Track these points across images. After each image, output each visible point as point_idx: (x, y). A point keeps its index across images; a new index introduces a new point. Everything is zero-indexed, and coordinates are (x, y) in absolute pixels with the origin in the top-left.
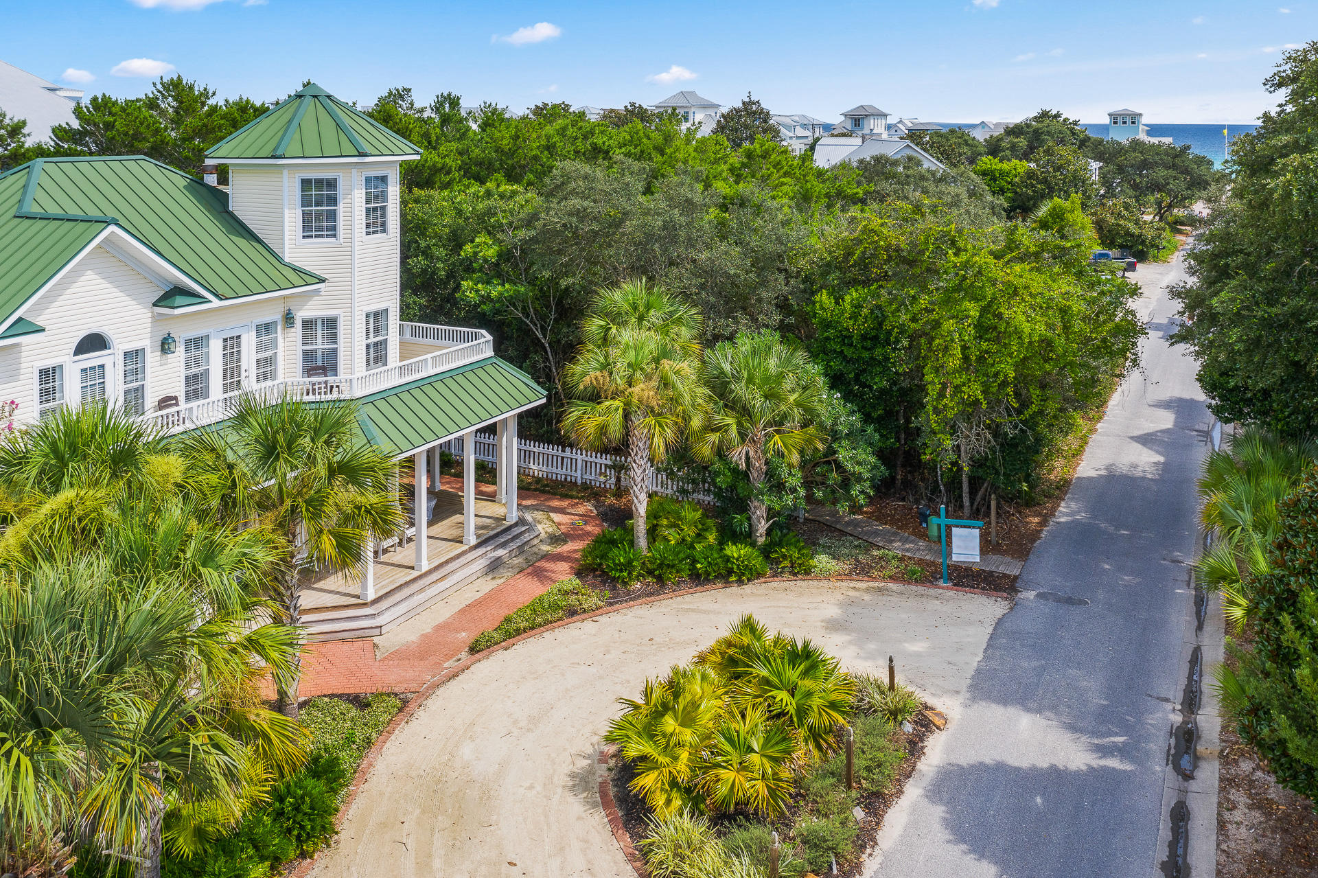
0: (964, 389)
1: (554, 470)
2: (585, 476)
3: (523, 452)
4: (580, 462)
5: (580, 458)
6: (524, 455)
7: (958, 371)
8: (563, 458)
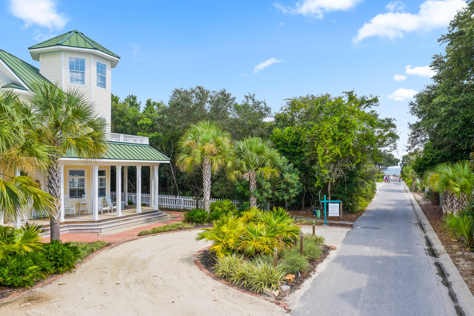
0: (333, 151)
1: (173, 205)
2: (184, 206)
3: (160, 199)
4: (182, 201)
5: (182, 199)
6: (161, 200)
7: (331, 144)
8: (176, 200)
